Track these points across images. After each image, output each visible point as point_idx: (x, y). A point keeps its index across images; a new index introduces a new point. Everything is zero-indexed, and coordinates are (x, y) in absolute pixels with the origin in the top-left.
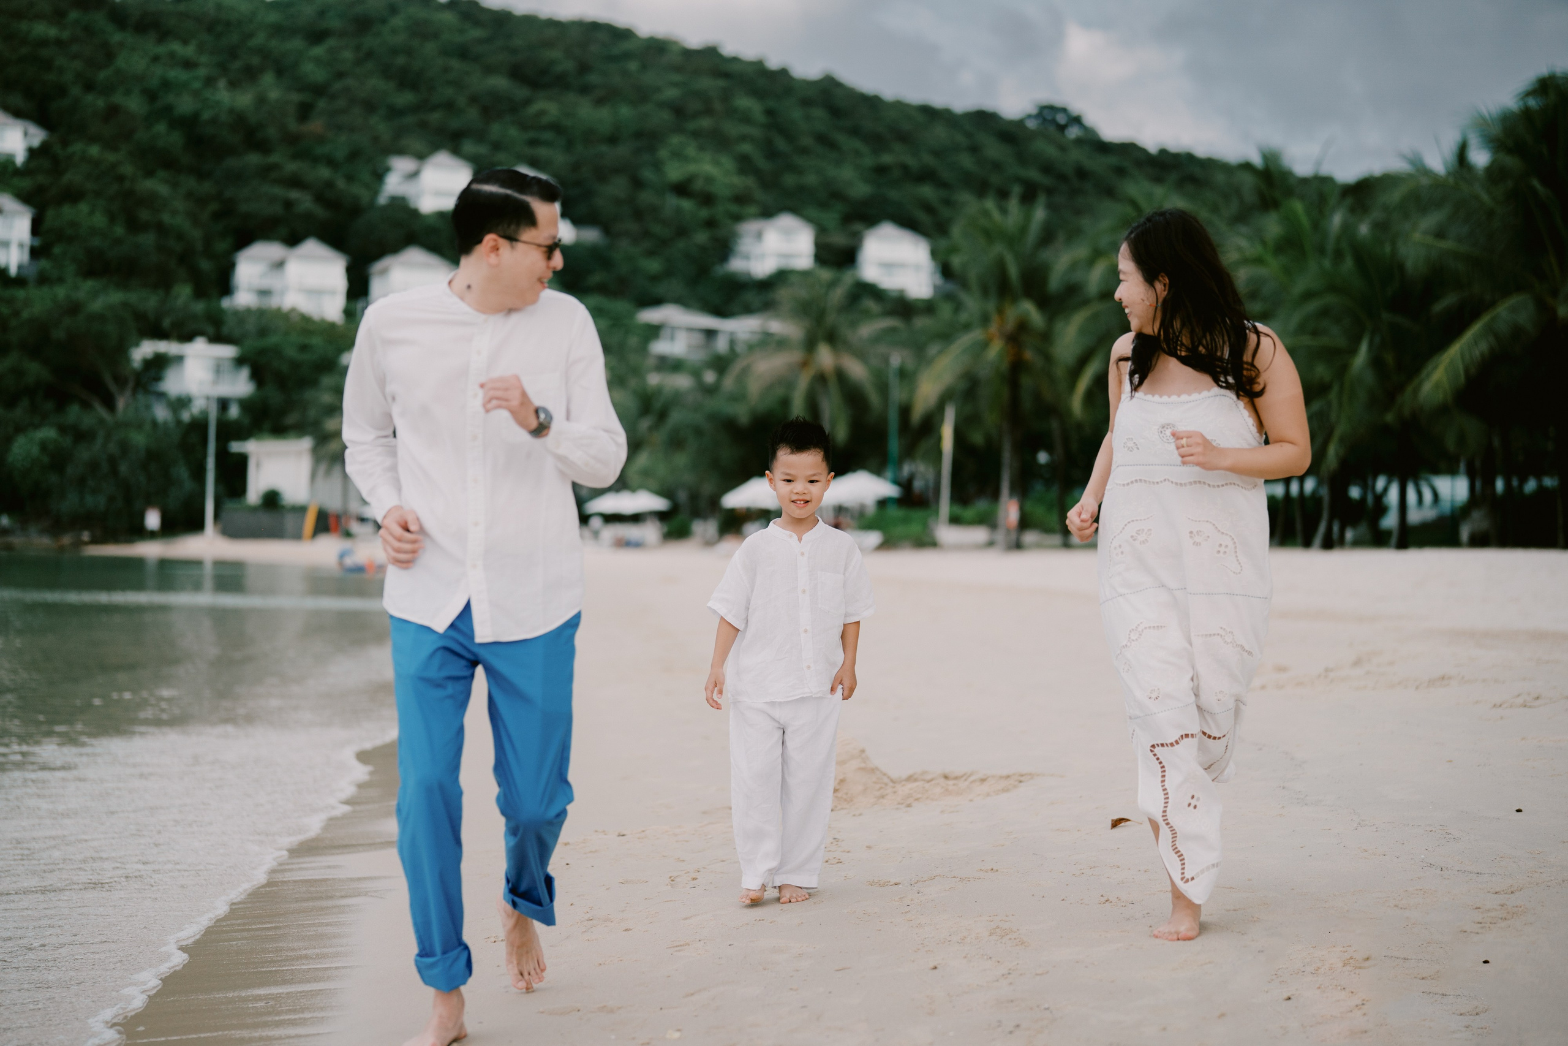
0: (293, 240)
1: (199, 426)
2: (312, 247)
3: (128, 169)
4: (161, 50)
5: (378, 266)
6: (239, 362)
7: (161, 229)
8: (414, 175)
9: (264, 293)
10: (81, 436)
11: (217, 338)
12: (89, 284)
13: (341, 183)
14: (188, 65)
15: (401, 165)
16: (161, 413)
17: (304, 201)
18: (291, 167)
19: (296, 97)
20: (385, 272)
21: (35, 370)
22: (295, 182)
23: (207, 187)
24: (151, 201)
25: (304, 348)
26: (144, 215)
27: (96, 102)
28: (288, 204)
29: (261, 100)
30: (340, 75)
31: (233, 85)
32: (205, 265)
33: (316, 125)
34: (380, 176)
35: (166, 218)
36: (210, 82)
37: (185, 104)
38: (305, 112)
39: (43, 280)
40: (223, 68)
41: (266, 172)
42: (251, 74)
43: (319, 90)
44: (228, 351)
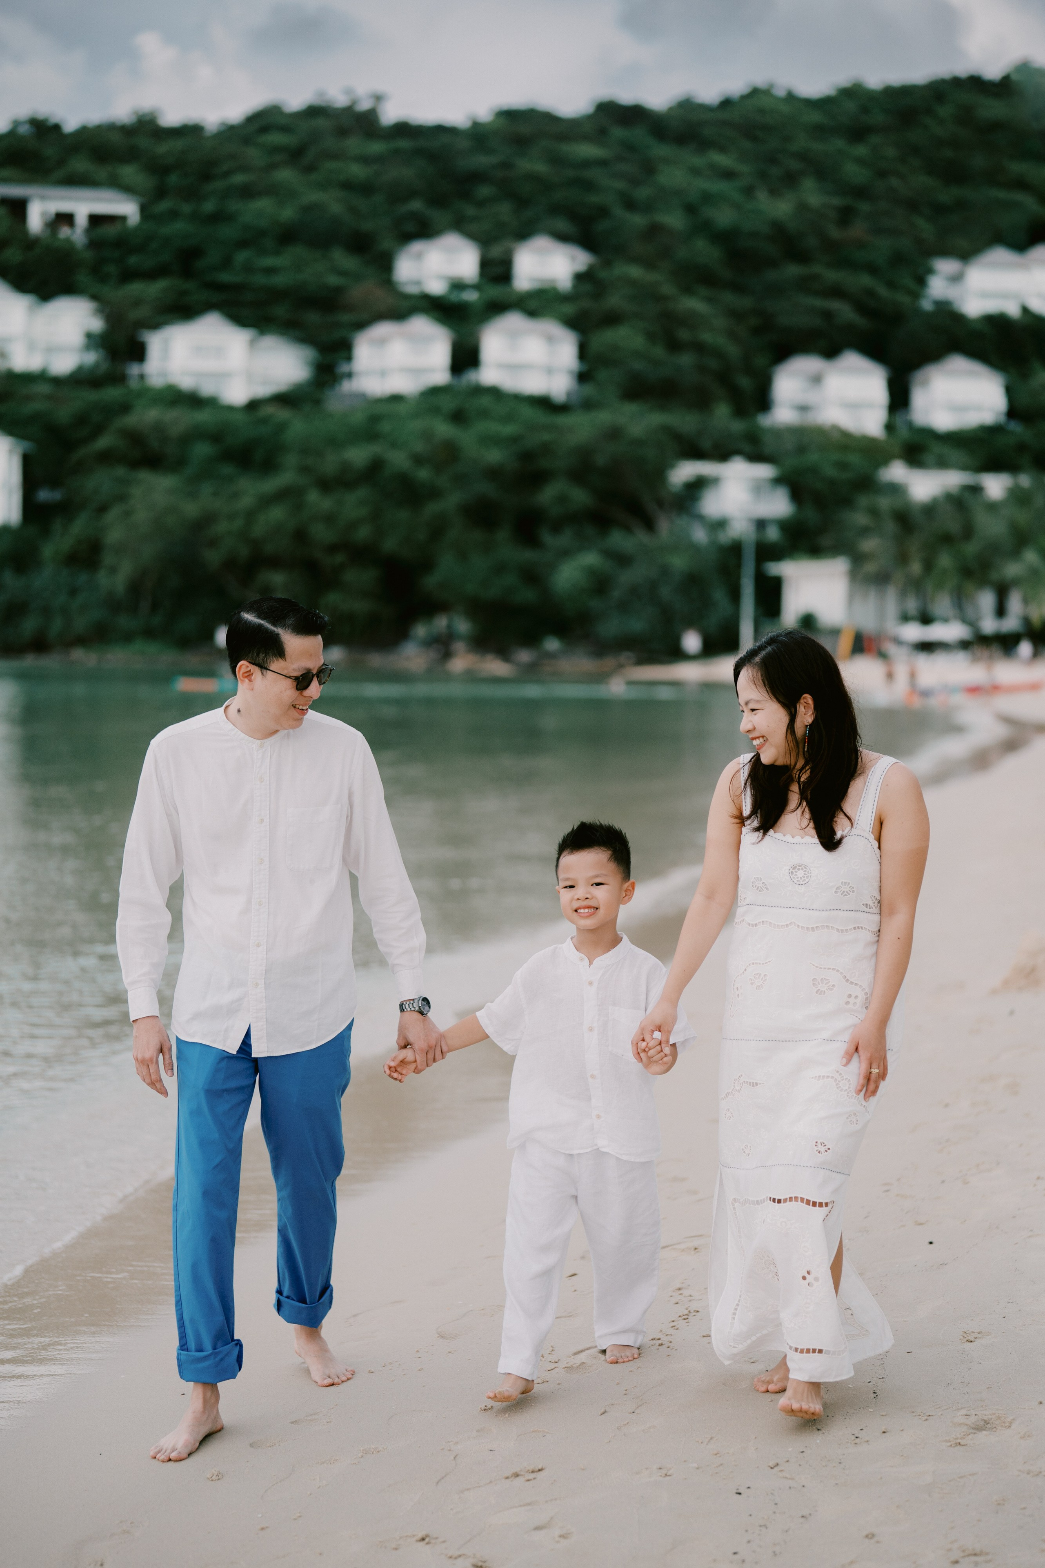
0: (831, 352)
1: (735, 549)
2: (852, 360)
3: (668, 289)
4: (698, 161)
5: (919, 375)
6: (778, 481)
7: (700, 348)
8: (957, 278)
9: (803, 408)
10: (623, 560)
11: (756, 457)
12: (630, 408)
13: (883, 291)
14: (728, 175)
15: (945, 266)
16: (700, 535)
17: (844, 311)
18: (832, 276)
19: (837, 201)
20: (925, 383)
21: (580, 497)
22: (837, 292)
23: (744, 302)
24: (689, 320)
25: (842, 466)
26: (684, 335)
27: (638, 220)
28: (828, 315)
29: (802, 207)
30: (882, 174)
31: (774, 192)
32: (745, 382)
33: (858, 230)
34: (921, 281)
35: (707, 337)
36: (749, 191)
37: (724, 217)
38: (845, 216)
39: (588, 405)
40: (762, 175)
41: (805, 285)
42: (791, 180)
43: (860, 192)
44: (765, 471)
